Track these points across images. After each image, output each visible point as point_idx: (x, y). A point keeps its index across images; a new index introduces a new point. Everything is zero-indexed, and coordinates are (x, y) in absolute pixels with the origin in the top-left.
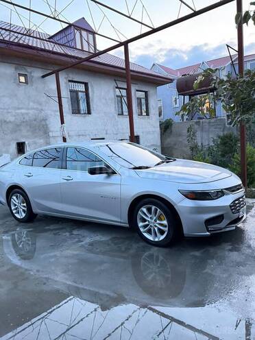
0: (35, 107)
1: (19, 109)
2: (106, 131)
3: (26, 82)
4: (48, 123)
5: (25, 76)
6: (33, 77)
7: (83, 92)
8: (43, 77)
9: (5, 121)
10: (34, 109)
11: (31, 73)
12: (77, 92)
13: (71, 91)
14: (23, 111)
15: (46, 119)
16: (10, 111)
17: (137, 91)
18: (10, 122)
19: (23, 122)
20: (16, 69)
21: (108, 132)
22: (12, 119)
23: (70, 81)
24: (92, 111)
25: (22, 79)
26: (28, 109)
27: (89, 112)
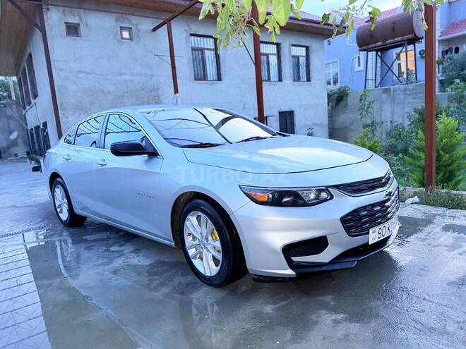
0: (143, 72)
1: (121, 74)
2: (244, 104)
3: (131, 39)
4: (160, 92)
5: (129, 29)
6: (139, 31)
7: (211, 49)
8: (154, 30)
9: (103, 91)
10: (141, 74)
11: (137, 25)
12: (202, 50)
13: (193, 49)
14: (127, 77)
15: (159, 89)
16: (108, 77)
17: (293, 45)
18: (109, 92)
19: (127, 92)
20: (117, 20)
21: (247, 106)
22: (111, 88)
23: (192, 35)
24: (223, 77)
25: (126, 34)
26: (132, 75)
27: (219, 79)
